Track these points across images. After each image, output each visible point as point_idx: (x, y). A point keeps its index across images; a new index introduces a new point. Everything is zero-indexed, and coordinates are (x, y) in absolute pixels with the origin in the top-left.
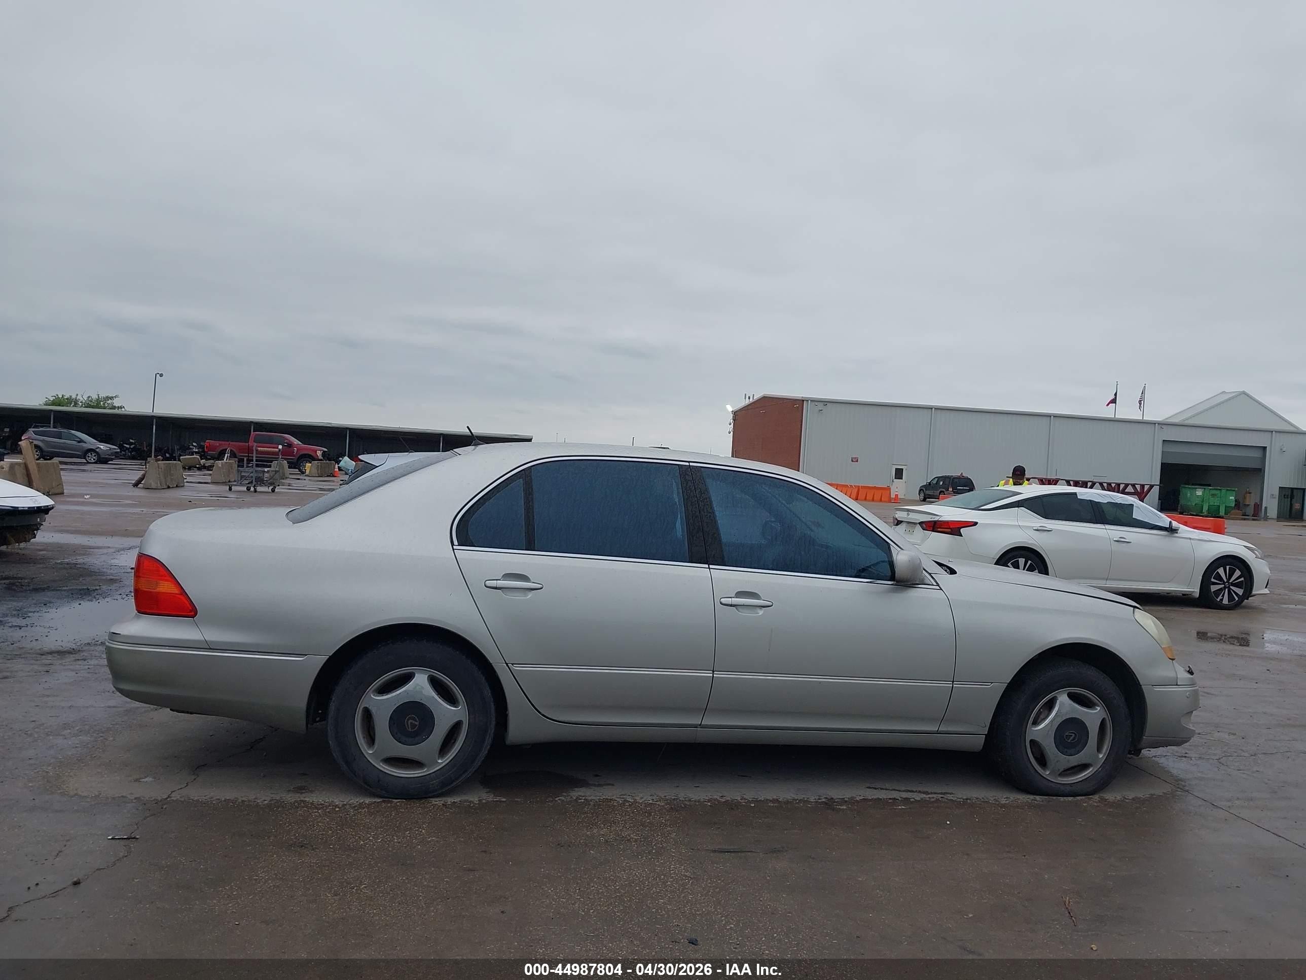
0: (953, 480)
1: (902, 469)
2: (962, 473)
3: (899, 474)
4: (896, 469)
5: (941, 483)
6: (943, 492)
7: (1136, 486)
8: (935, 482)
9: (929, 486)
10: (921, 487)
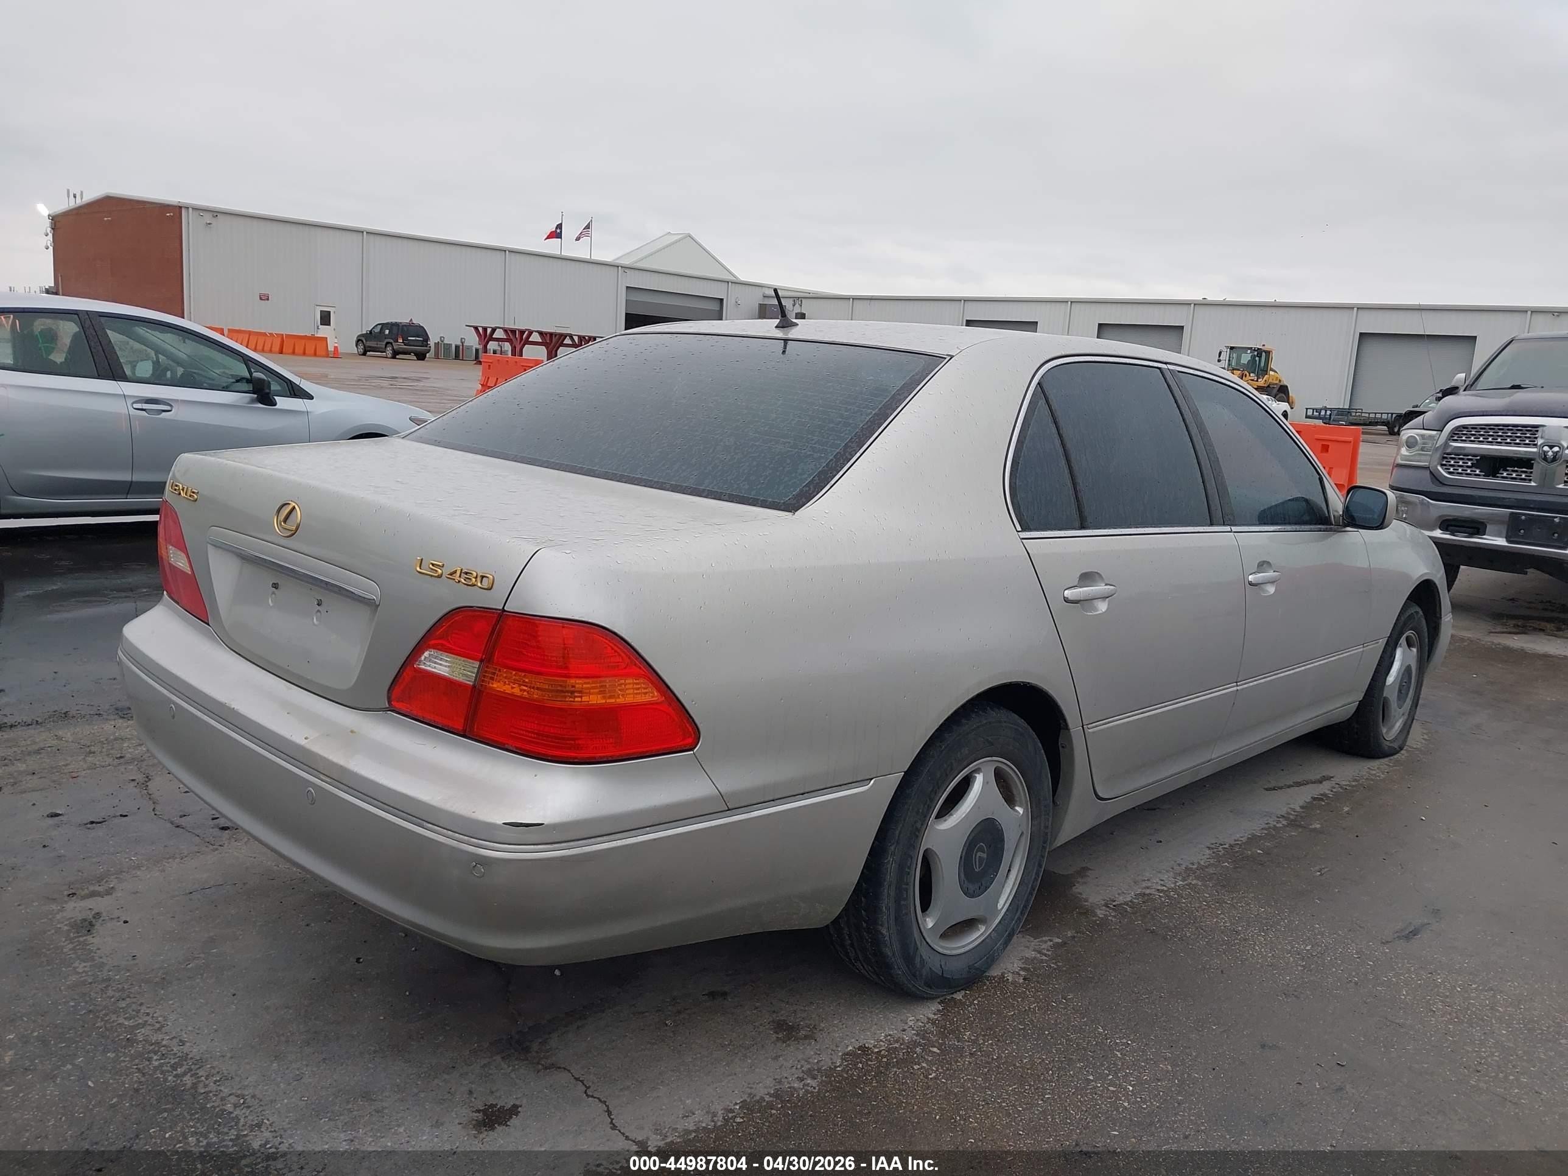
0: (402, 329)
1: (329, 312)
2: (411, 320)
3: (325, 319)
4: (321, 311)
5: (387, 332)
6: (391, 343)
7: (574, 337)
8: (377, 330)
9: (370, 335)
10: (358, 336)
